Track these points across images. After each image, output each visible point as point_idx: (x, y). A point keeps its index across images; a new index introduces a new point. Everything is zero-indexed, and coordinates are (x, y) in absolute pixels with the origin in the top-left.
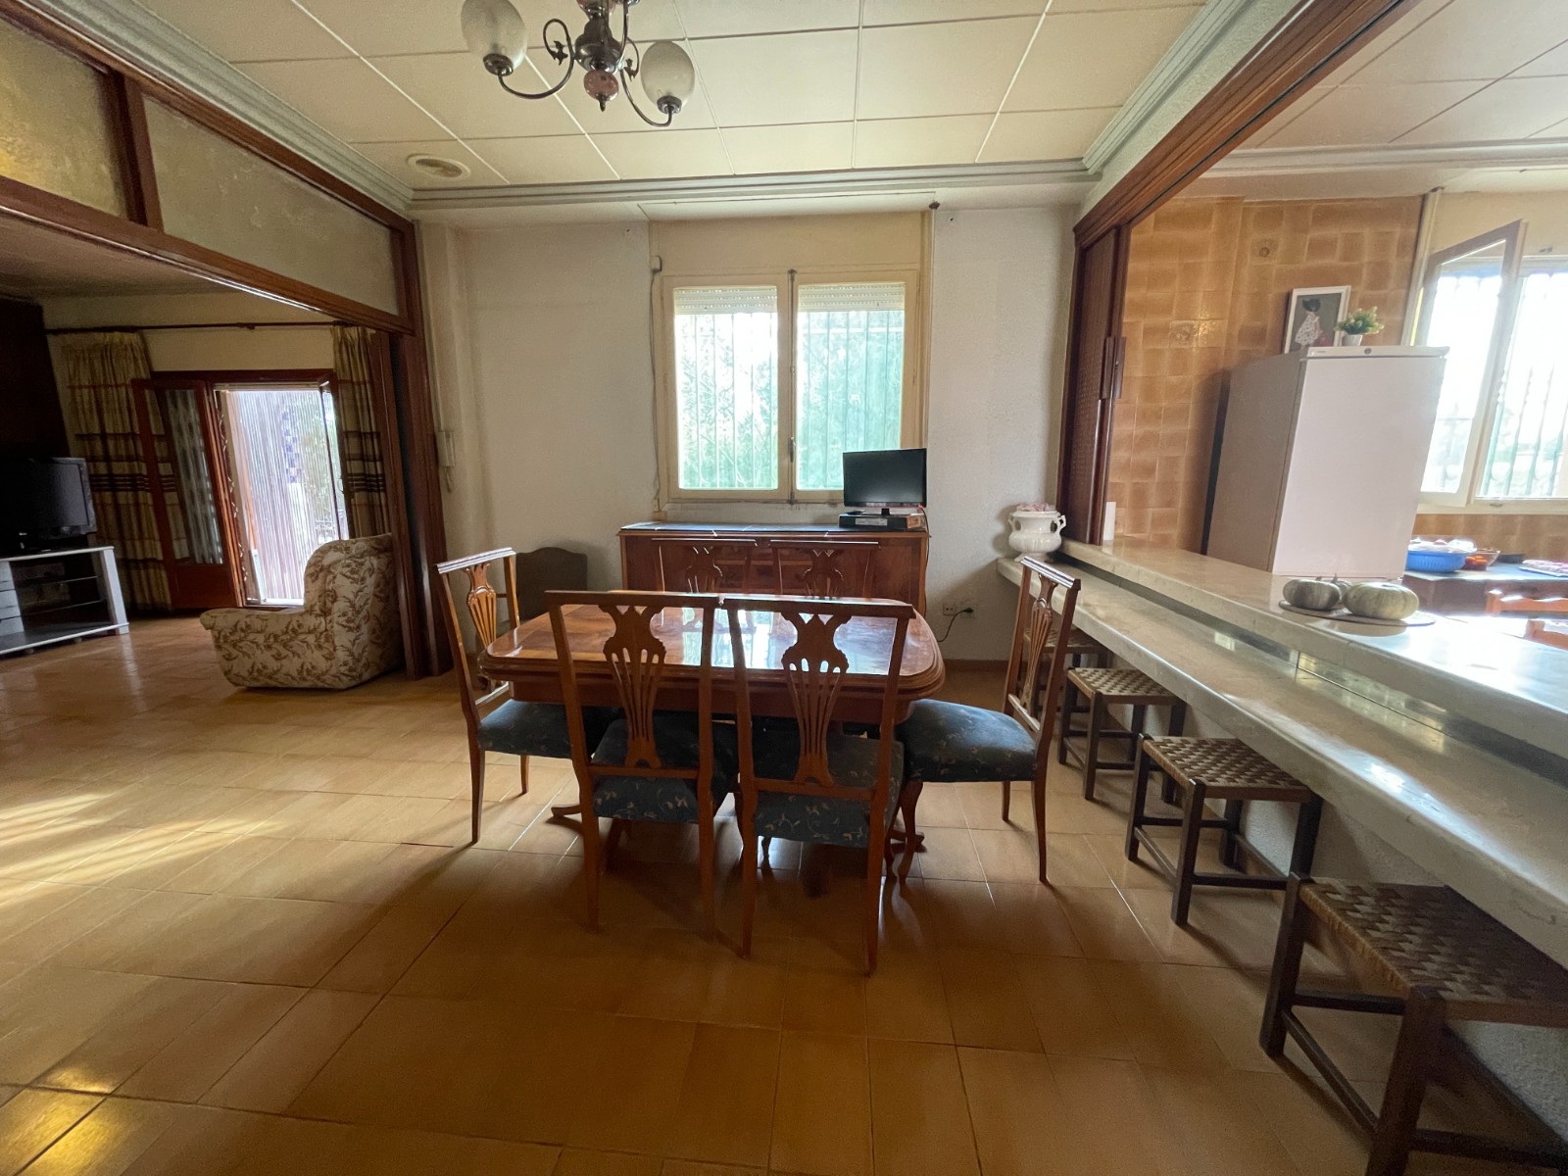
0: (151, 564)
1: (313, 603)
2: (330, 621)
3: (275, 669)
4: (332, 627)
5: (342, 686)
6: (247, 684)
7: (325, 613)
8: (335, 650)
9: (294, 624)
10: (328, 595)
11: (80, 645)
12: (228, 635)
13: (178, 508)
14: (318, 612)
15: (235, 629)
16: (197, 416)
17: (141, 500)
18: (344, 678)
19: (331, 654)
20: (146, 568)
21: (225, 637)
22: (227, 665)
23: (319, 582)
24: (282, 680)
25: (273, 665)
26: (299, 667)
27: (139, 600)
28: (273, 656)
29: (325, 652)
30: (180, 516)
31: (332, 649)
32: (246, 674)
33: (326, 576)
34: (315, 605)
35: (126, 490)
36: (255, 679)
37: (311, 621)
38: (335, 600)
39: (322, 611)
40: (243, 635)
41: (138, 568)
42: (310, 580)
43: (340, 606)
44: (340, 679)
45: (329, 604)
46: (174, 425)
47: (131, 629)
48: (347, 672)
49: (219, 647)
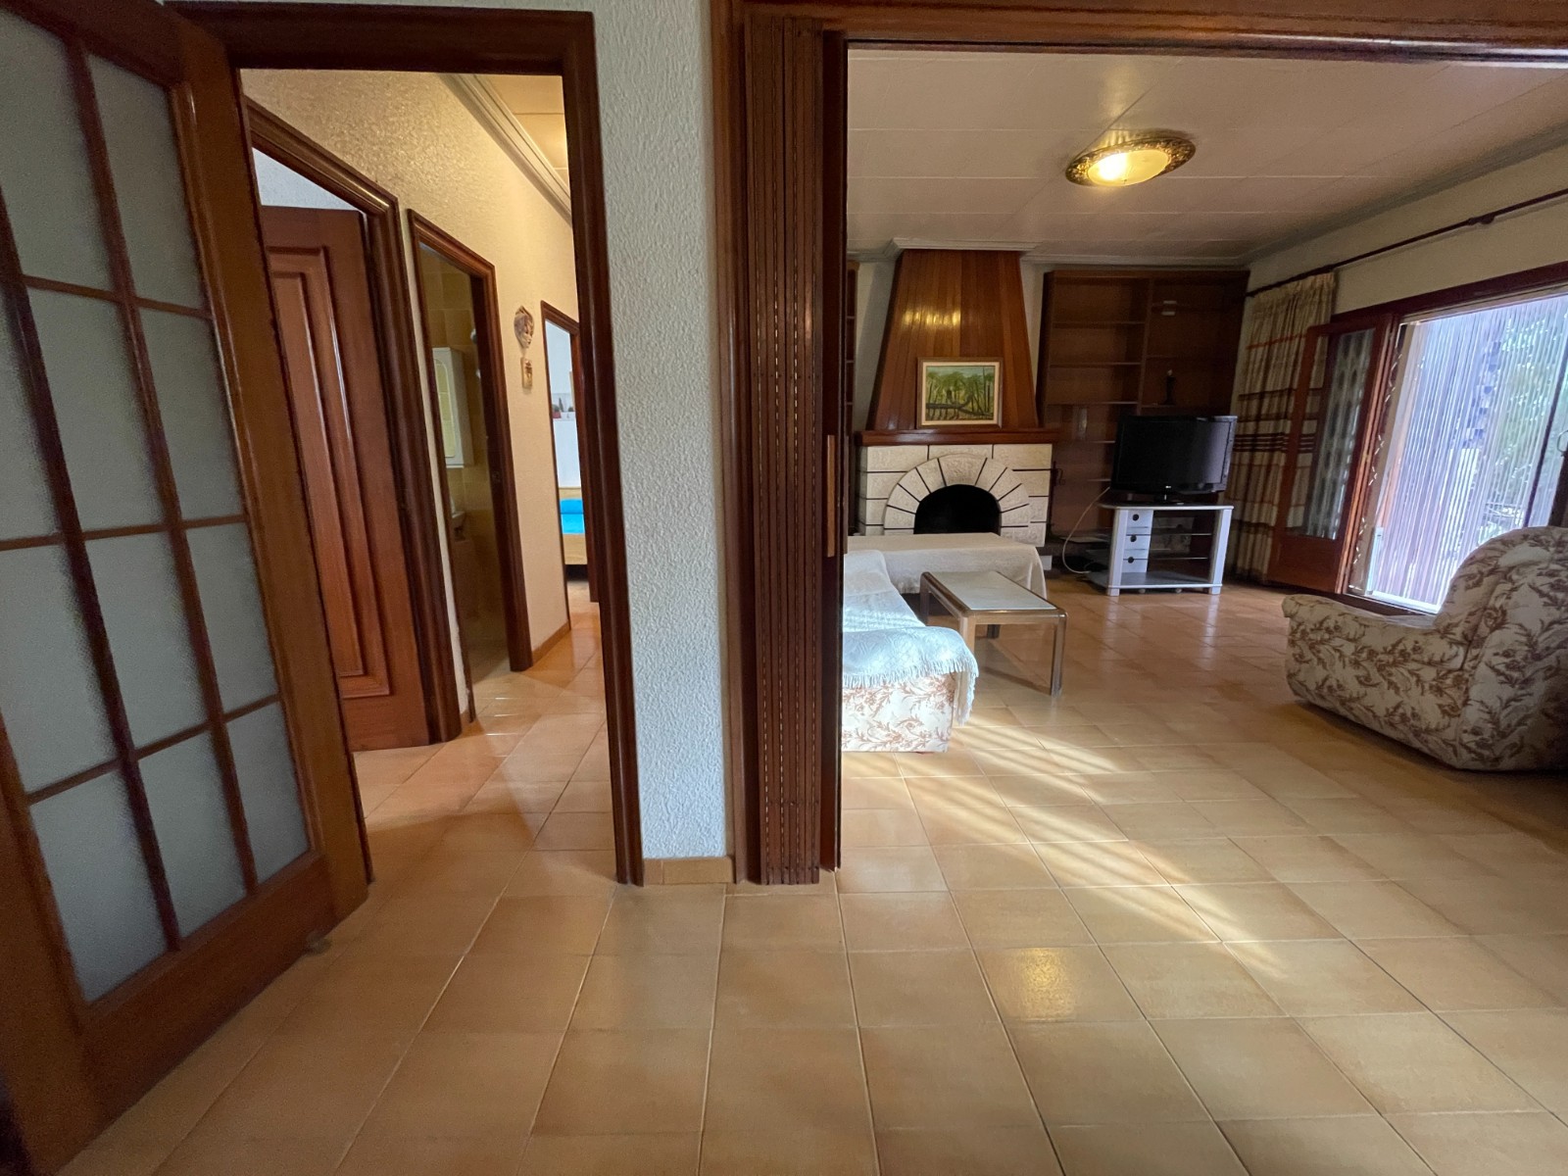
0: (1261, 529)
1: (1455, 621)
2: (1476, 657)
3: (1355, 695)
4: (1474, 668)
5: (1455, 762)
6: (1310, 698)
7: (1471, 641)
8: (1465, 703)
9: (1409, 645)
10: (1490, 615)
11: (1179, 595)
12: (1308, 630)
13: (1307, 472)
14: (1458, 637)
15: (1319, 626)
16: (1368, 360)
17: (1275, 462)
18: (1464, 752)
19: (1454, 708)
20: (1256, 532)
21: (1304, 632)
22: (1294, 666)
23: (1478, 593)
24: (1358, 711)
25: (1353, 688)
26: (1391, 705)
27: (1240, 563)
28: (1358, 677)
29: (1445, 701)
30: (1306, 479)
31: (1459, 703)
32: (1312, 687)
33: (1497, 583)
34: (1457, 625)
35: (1264, 451)
36: (1322, 697)
37: (1438, 648)
38: (1499, 625)
39: (1465, 636)
40: (1327, 636)
41: (1248, 532)
42: (1462, 584)
43: (1507, 637)
44: (1455, 752)
45: (1483, 629)
46: (1336, 374)
47: (1222, 591)
48: (1473, 746)
49: (1292, 643)
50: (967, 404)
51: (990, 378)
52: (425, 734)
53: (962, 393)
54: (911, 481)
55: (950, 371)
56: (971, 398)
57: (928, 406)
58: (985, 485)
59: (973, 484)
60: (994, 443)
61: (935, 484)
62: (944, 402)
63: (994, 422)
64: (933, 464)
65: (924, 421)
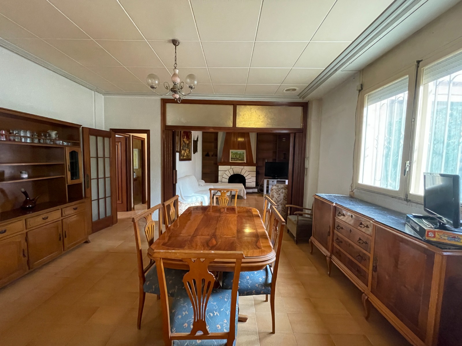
50: (239, 158)
51: (244, 153)
52: (126, 209)
53: (238, 156)
54: (227, 173)
55: (236, 152)
56: (240, 157)
57: (231, 158)
58: (242, 174)
59: (240, 174)
60: (244, 166)
61: (232, 174)
62: (234, 157)
63: (244, 162)
64: (232, 169)
65: (230, 161)
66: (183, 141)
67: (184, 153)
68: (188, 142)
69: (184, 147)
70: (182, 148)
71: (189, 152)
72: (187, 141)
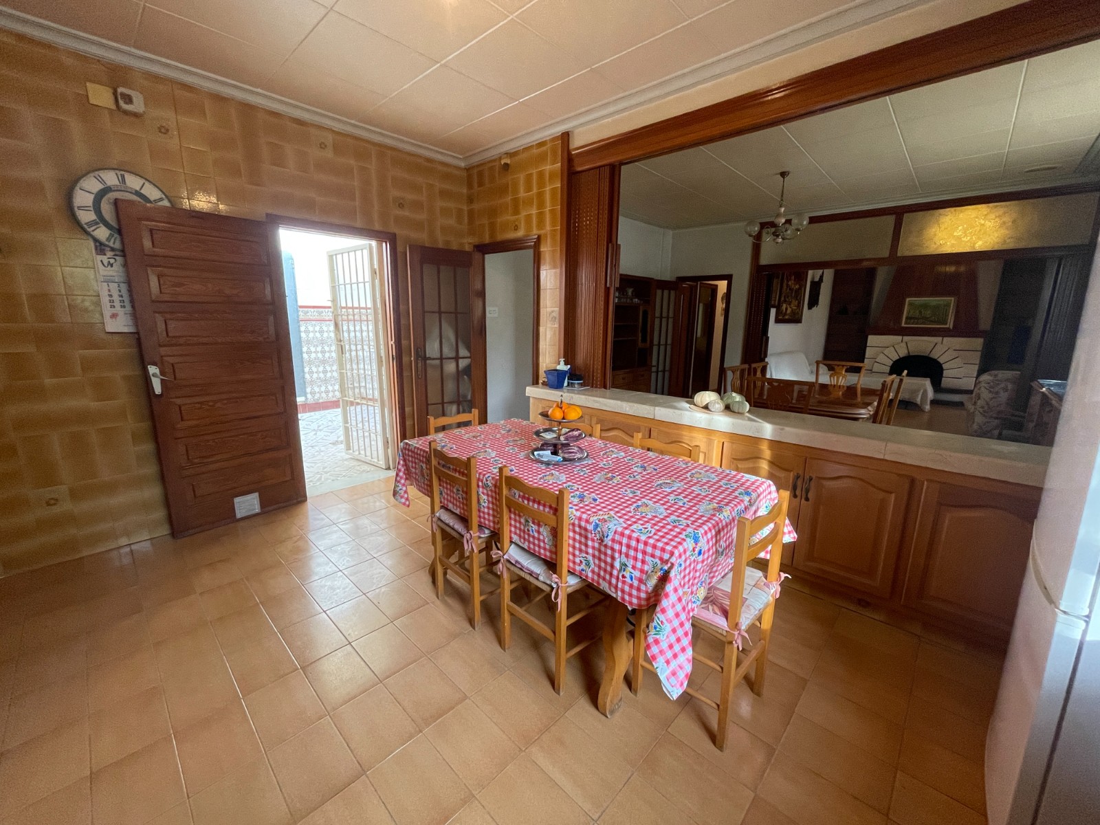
50: (931, 317)
51: (949, 305)
53: (929, 312)
54: (889, 351)
55: (924, 302)
56: (934, 315)
57: (907, 318)
58: (934, 356)
59: (927, 355)
60: (944, 336)
61: (903, 354)
62: (917, 316)
63: (947, 326)
64: (904, 344)
65: (903, 325)
66: (787, 285)
67: (786, 309)
68: (797, 287)
69: (788, 297)
70: (783, 299)
71: (798, 306)
72: (795, 285)
